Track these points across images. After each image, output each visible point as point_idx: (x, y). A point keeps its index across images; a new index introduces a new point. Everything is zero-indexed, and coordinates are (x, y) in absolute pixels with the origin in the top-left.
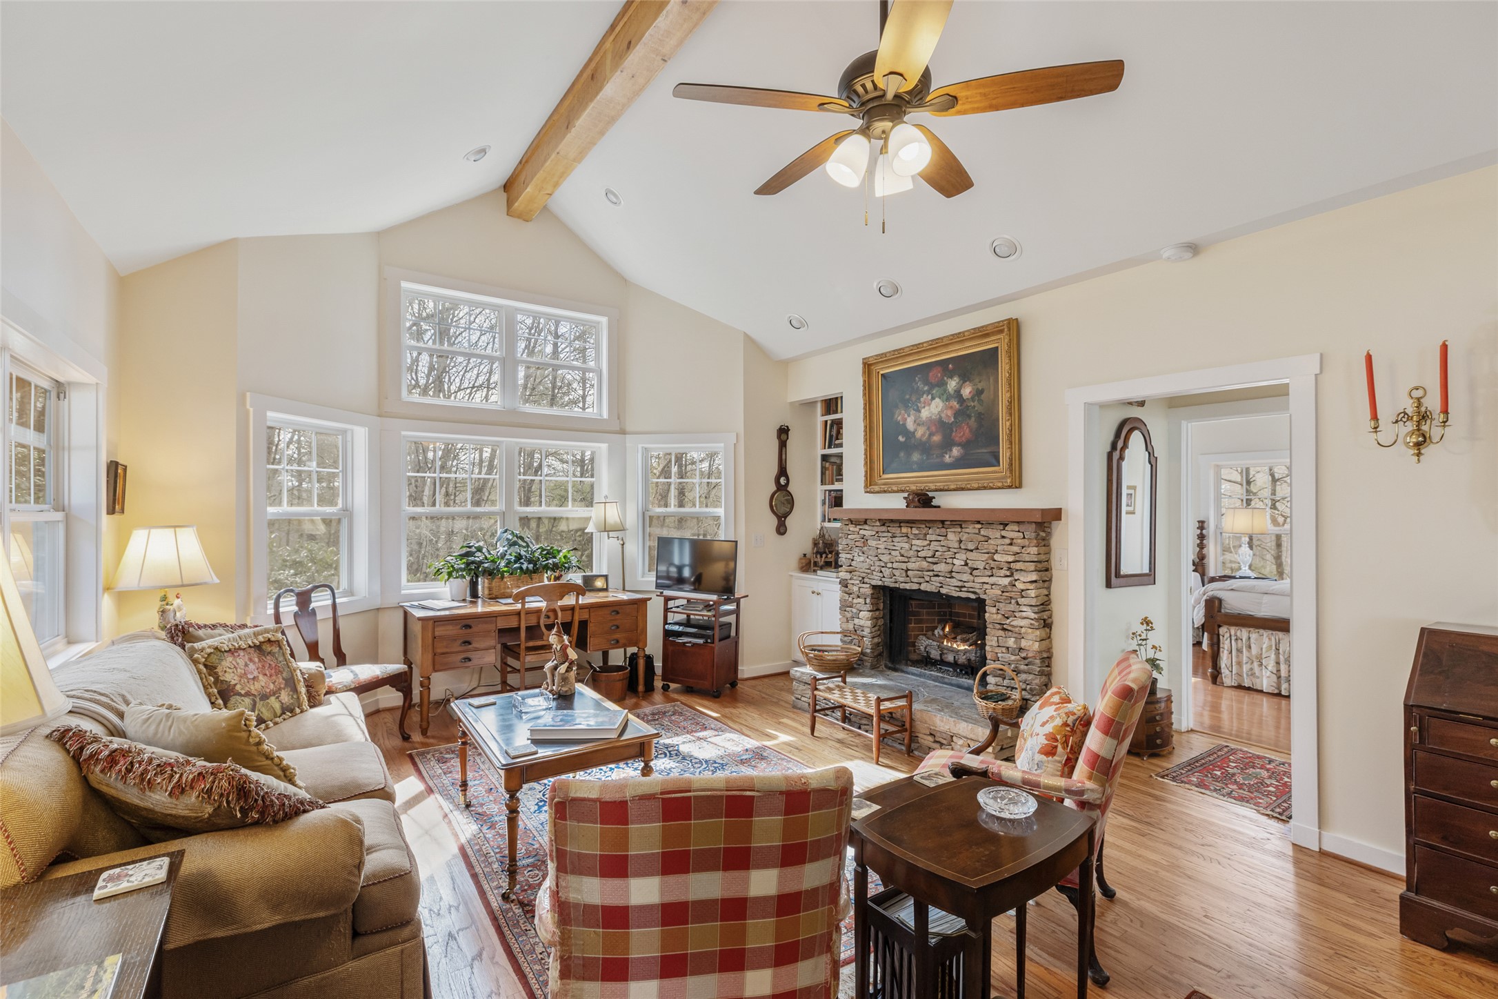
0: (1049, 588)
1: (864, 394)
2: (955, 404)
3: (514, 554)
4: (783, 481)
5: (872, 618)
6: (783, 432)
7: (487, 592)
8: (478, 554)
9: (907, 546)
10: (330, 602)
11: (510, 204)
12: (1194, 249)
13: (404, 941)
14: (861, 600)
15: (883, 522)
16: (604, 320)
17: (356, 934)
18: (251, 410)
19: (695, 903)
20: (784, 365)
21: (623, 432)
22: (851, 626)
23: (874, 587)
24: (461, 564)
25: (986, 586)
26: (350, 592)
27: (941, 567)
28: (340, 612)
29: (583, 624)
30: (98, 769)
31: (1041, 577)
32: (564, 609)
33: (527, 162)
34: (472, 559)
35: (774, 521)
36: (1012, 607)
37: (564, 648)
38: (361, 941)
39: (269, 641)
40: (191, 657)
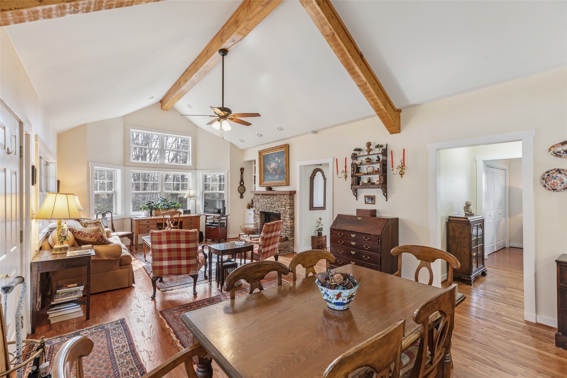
0: (294, 210)
1: (259, 160)
2: (277, 164)
3: (163, 204)
4: (242, 183)
5: (260, 220)
6: (242, 170)
7: (155, 214)
8: (152, 204)
9: (267, 200)
10: (111, 216)
11: (162, 106)
12: (315, 132)
13: (129, 268)
14: (258, 215)
15: (262, 194)
16: (190, 138)
17: (120, 265)
18: (90, 166)
19: (172, 249)
20: (243, 151)
21: (196, 169)
22: (256, 223)
23: (261, 212)
24: (147, 206)
25: (281, 210)
26: (116, 214)
27: (273, 206)
28: (113, 219)
29: (181, 223)
30: (76, 234)
31: (291, 207)
32: (175, 218)
33: (166, 97)
34: (150, 205)
35: (240, 195)
36: (285, 215)
37: (170, 224)
38: (121, 267)
39: (98, 222)
40: (81, 224)
